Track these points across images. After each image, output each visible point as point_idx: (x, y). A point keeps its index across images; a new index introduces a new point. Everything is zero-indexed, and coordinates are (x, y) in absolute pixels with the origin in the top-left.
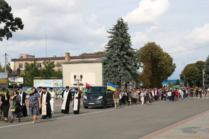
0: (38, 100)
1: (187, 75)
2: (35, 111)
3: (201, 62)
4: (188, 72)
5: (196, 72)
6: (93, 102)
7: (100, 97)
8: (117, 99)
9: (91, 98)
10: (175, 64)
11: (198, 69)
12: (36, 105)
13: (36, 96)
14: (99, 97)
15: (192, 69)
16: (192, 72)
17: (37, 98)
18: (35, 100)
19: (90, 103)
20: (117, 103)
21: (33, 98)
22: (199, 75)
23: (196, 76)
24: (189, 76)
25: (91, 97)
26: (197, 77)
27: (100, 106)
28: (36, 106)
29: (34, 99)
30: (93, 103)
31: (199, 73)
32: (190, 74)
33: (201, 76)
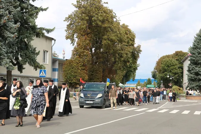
0: (44, 95)
1: (160, 70)
2: (40, 110)
3: (181, 52)
4: (163, 65)
5: (174, 65)
6: (91, 100)
7: (100, 95)
8: (114, 98)
9: (89, 96)
10: (139, 47)
11: (177, 62)
12: (42, 102)
13: (42, 90)
14: (98, 95)
15: (168, 62)
16: (168, 66)
17: (44, 93)
18: (41, 95)
19: (87, 102)
20: (113, 102)
21: (39, 93)
22: (179, 71)
23: (174, 72)
24: (163, 72)
25: (89, 94)
26: (175, 74)
27: (99, 105)
28: (42, 104)
29: (39, 95)
30: (92, 102)
31: (179, 68)
32: (165, 69)
33: (181, 73)
